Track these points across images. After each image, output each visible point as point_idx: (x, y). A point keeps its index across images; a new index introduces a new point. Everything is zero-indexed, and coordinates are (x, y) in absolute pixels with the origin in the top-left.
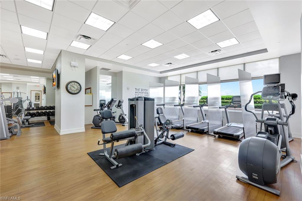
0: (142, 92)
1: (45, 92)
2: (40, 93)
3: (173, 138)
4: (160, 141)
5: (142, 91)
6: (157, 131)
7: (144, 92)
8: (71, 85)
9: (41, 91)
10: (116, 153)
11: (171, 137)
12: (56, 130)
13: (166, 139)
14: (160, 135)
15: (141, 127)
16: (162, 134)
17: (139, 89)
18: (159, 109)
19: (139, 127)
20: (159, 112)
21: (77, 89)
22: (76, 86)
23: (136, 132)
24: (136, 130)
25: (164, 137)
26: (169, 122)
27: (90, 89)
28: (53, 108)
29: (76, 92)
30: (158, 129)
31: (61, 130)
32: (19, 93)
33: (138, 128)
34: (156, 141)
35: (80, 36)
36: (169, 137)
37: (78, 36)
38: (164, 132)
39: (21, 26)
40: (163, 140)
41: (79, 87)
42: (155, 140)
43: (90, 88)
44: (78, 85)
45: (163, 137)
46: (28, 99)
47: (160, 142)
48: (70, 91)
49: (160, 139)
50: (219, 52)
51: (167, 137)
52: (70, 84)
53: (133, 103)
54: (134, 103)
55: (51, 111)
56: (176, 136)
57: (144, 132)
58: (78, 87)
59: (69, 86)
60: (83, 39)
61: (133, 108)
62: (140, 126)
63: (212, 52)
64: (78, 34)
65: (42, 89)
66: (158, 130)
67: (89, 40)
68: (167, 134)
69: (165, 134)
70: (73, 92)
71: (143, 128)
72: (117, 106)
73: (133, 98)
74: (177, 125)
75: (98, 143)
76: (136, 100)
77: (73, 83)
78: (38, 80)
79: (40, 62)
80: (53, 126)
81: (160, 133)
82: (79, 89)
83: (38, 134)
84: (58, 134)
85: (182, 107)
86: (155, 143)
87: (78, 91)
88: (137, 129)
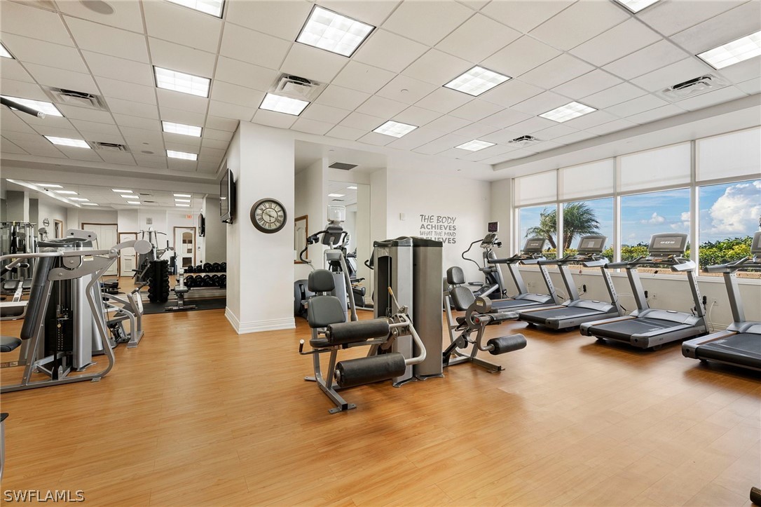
0: (439, 224)
1: (203, 231)
2: (192, 232)
3: (496, 348)
4: (460, 355)
5: (441, 224)
6: (451, 328)
7: (446, 224)
8: (262, 209)
9: (195, 228)
10: (338, 372)
11: (488, 345)
12: (228, 321)
13: (474, 353)
14: (459, 339)
15: (404, 315)
16: (464, 336)
17: (430, 218)
18: (454, 271)
19: (399, 315)
20: (455, 280)
21: (277, 220)
22: (274, 212)
23: (390, 325)
24: (390, 321)
25: (471, 346)
26: (482, 305)
27: (305, 220)
28: (223, 268)
29: (273, 227)
30: (452, 324)
31: (241, 323)
32: (153, 234)
33: (396, 316)
34: (447, 355)
35: (284, 80)
36: (484, 344)
37: (280, 79)
38: (468, 332)
39: (156, 68)
40: (467, 352)
41: (281, 213)
42: (443, 351)
43: (305, 217)
44: (278, 208)
45: (466, 346)
46: (168, 248)
47: (459, 358)
48: (261, 223)
49: (457, 349)
50: (706, 84)
51: (477, 345)
52: (262, 206)
53: (385, 252)
54: (387, 254)
55: (219, 274)
56: (502, 344)
57: (412, 326)
58: (279, 214)
59: (259, 211)
60: (291, 86)
61: (384, 267)
62: (401, 312)
63: (676, 87)
64: (279, 73)
65: (197, 224)
66: (454, 327)
67: (305, 88)
68: (479, 337)
69: (472, 336)
70: (267, 227)
71: (407, 316)
72: (368, 263)
73: (385, 241)
74: (506, 315)
75: (301, 350)
76: (393, 246)
77: (267, 205)
78: (189, 201)
79: (193, 157)
80: (223, 310)
81: (457, 335)
82: (282, 219)
83: (190, 328)
84: (234, 332)
85: (564, 267)
86: (446, 361)
87: (278, 224)
88: (393, 318)
